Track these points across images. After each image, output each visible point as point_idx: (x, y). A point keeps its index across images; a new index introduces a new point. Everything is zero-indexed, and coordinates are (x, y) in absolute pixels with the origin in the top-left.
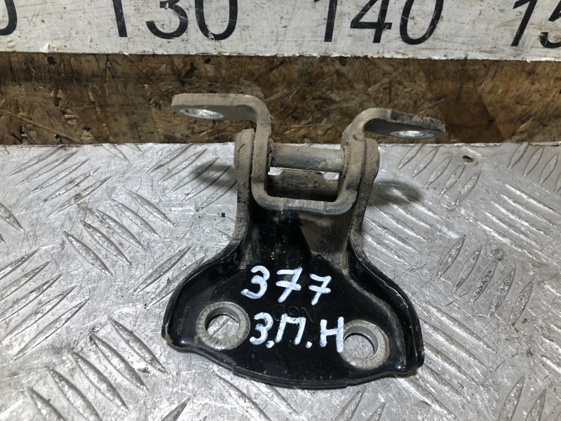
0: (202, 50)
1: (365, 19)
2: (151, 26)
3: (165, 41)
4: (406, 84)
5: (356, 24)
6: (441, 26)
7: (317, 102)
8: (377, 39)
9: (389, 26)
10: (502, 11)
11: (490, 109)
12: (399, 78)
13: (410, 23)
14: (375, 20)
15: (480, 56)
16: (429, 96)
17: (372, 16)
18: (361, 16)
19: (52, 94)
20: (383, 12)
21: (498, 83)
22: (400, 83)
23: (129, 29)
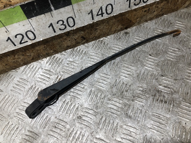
0: (70, 30)
1: (99, 14)
2: (60, 29)
3: (63, 31)
4: (111, 21)
5: (97, 15)
6: (114, 10)
7: (94, 30)
8: (102, 16)
9: (104, 13)
10: (124, 3)
11: (129, 19)
12: (109, 20)
13: (108, 11)
14: (101, 13)
15: (124, 12)
16: (116, 21)
17: (100, 13)
18: (98, 13)
19: (44, 46)
20: (102, 11)
21: (129, 14)
22: (110, 21)
23: (56, 31)
